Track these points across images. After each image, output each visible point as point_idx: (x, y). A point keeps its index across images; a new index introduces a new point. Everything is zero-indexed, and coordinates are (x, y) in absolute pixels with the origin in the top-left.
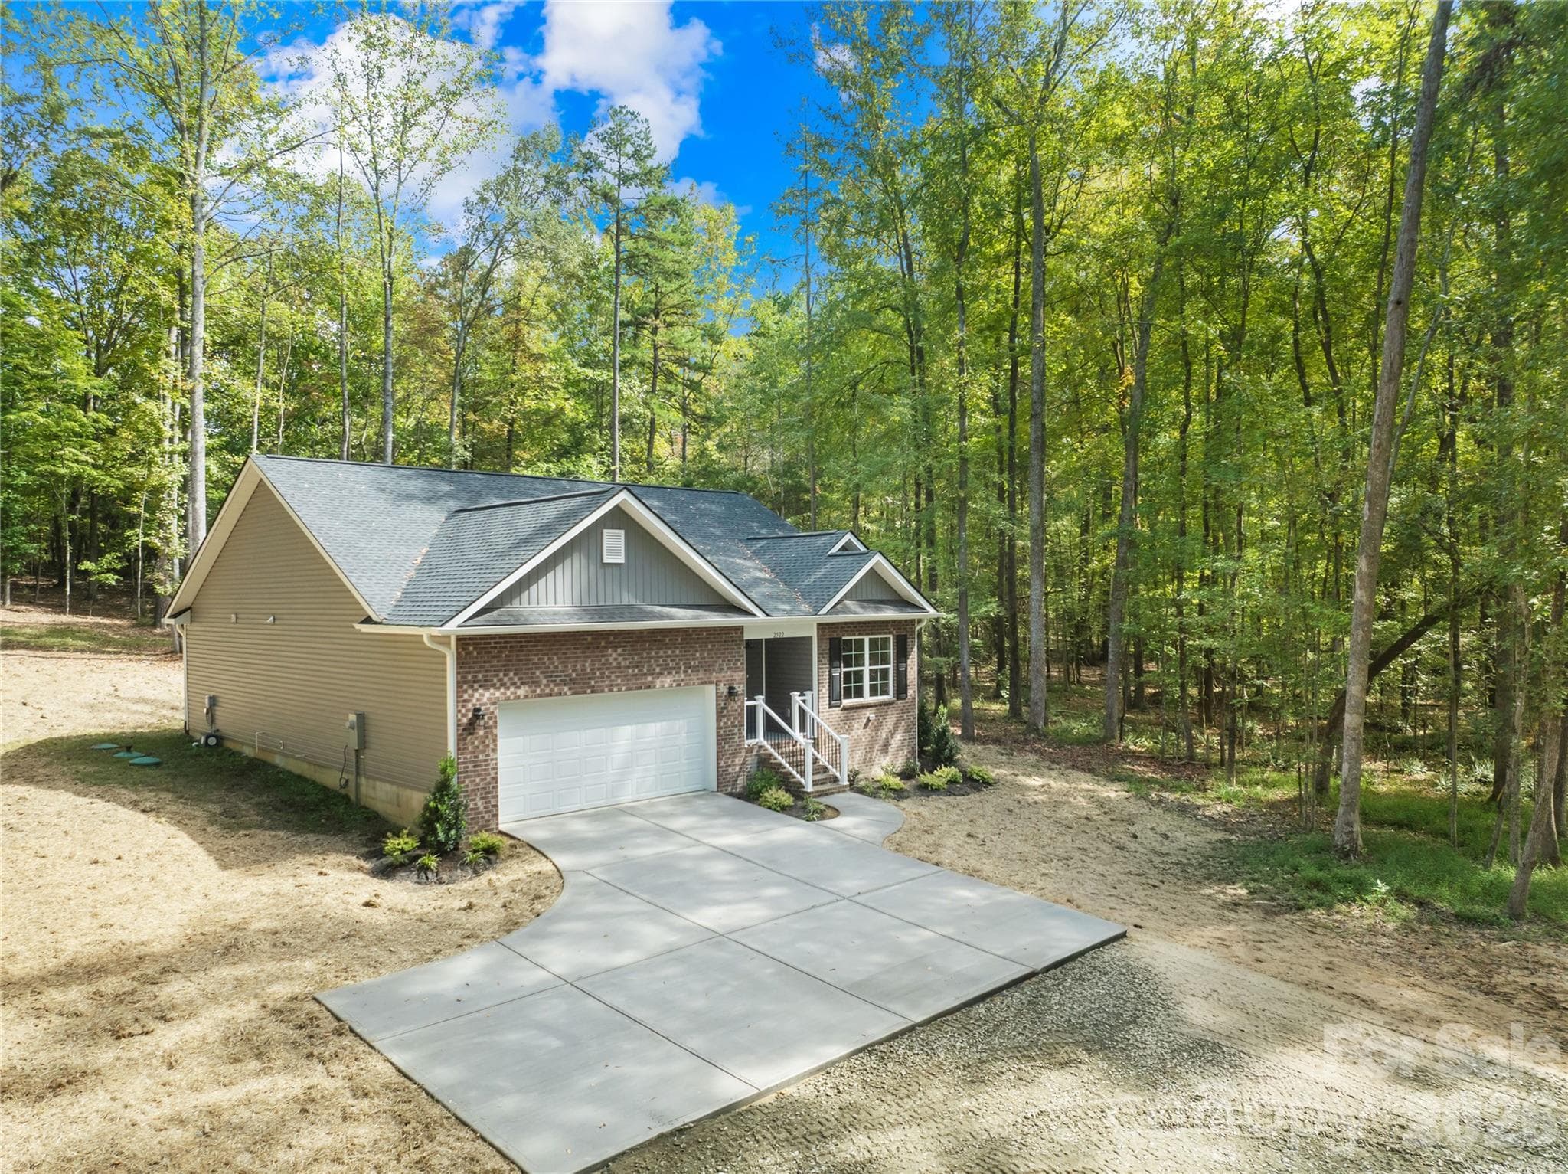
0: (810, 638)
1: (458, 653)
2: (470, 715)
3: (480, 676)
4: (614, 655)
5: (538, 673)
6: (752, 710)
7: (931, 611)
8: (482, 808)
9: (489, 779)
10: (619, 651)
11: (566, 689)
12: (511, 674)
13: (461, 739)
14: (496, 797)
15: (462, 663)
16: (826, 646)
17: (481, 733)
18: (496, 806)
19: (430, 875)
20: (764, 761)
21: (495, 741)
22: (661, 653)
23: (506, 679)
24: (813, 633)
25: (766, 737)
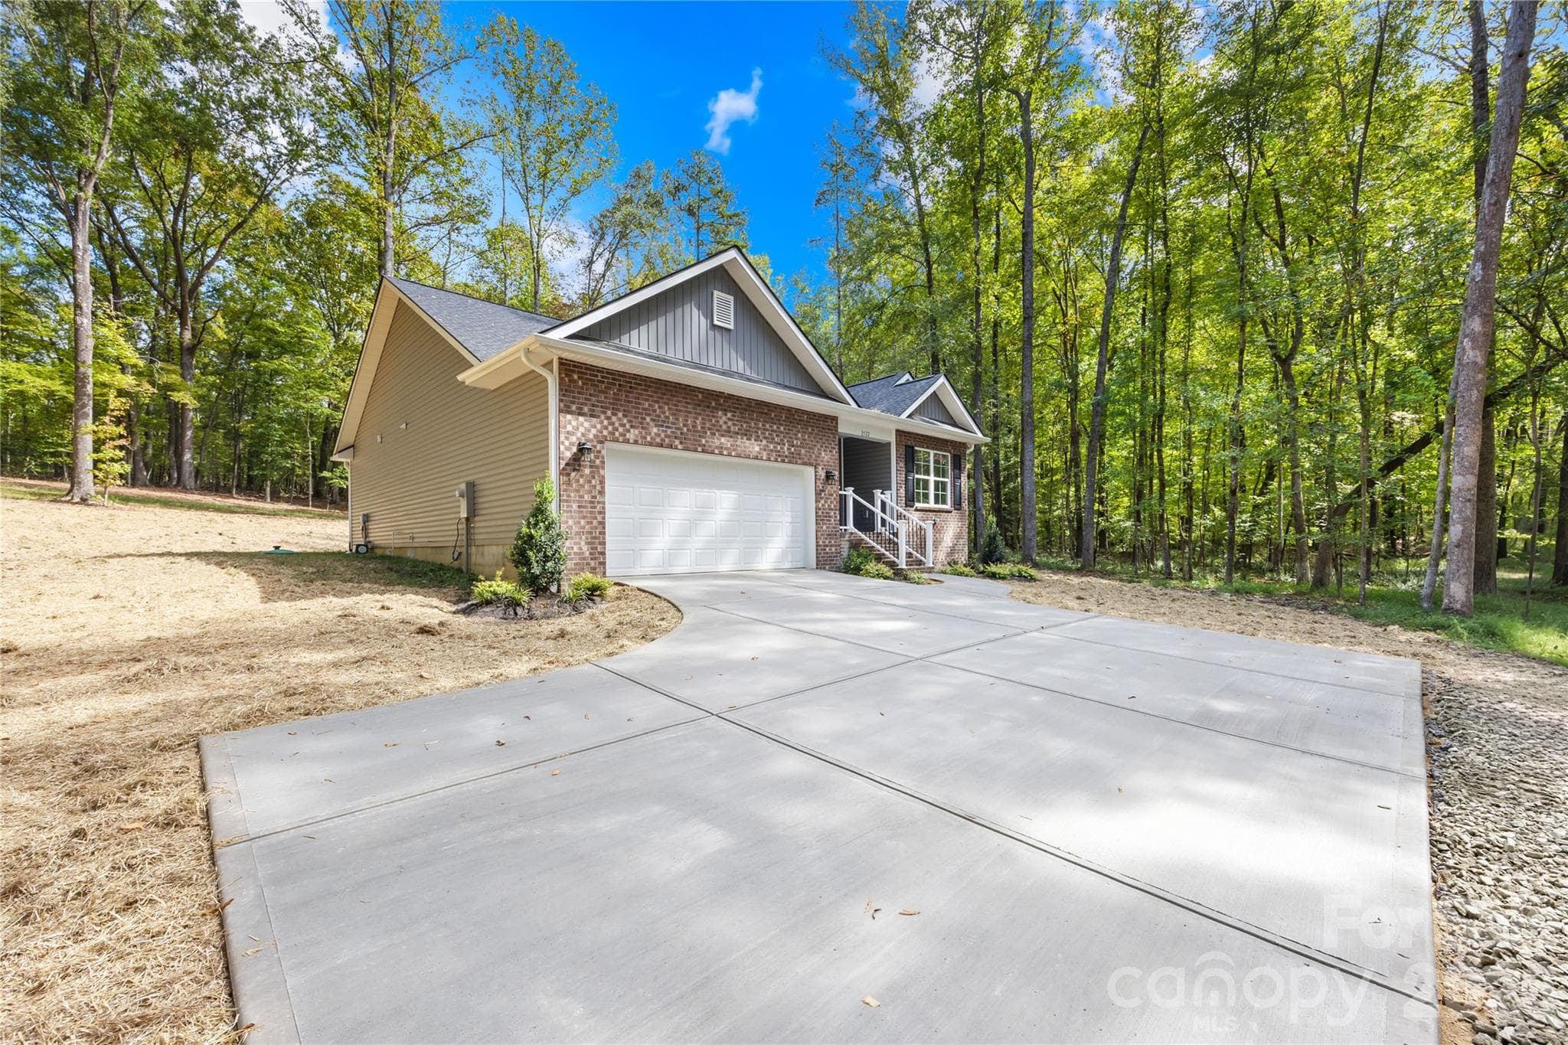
0: (889, 444)
1: (561, 379)
2: (575, 449)
3: (586, 409)
4: (724, 418)
5: (648, 419)
6: (843, 499)
7: (980, 435)
8: (587, 554)
9: (595, 523)
10: (729, 415)
11: (677, 442)
12: (620, 415)
13: (563, 472)
14: (604, 544)
15: (565, 390)
16: (902, 450)
17: (587, 471)
18: (603, 554)
19: (519, 610)
20: (856, 545)
21: (602, 482)
22: (768, 426)
23: (614, 419)
24: (892, 439)
25: (856, 525)
